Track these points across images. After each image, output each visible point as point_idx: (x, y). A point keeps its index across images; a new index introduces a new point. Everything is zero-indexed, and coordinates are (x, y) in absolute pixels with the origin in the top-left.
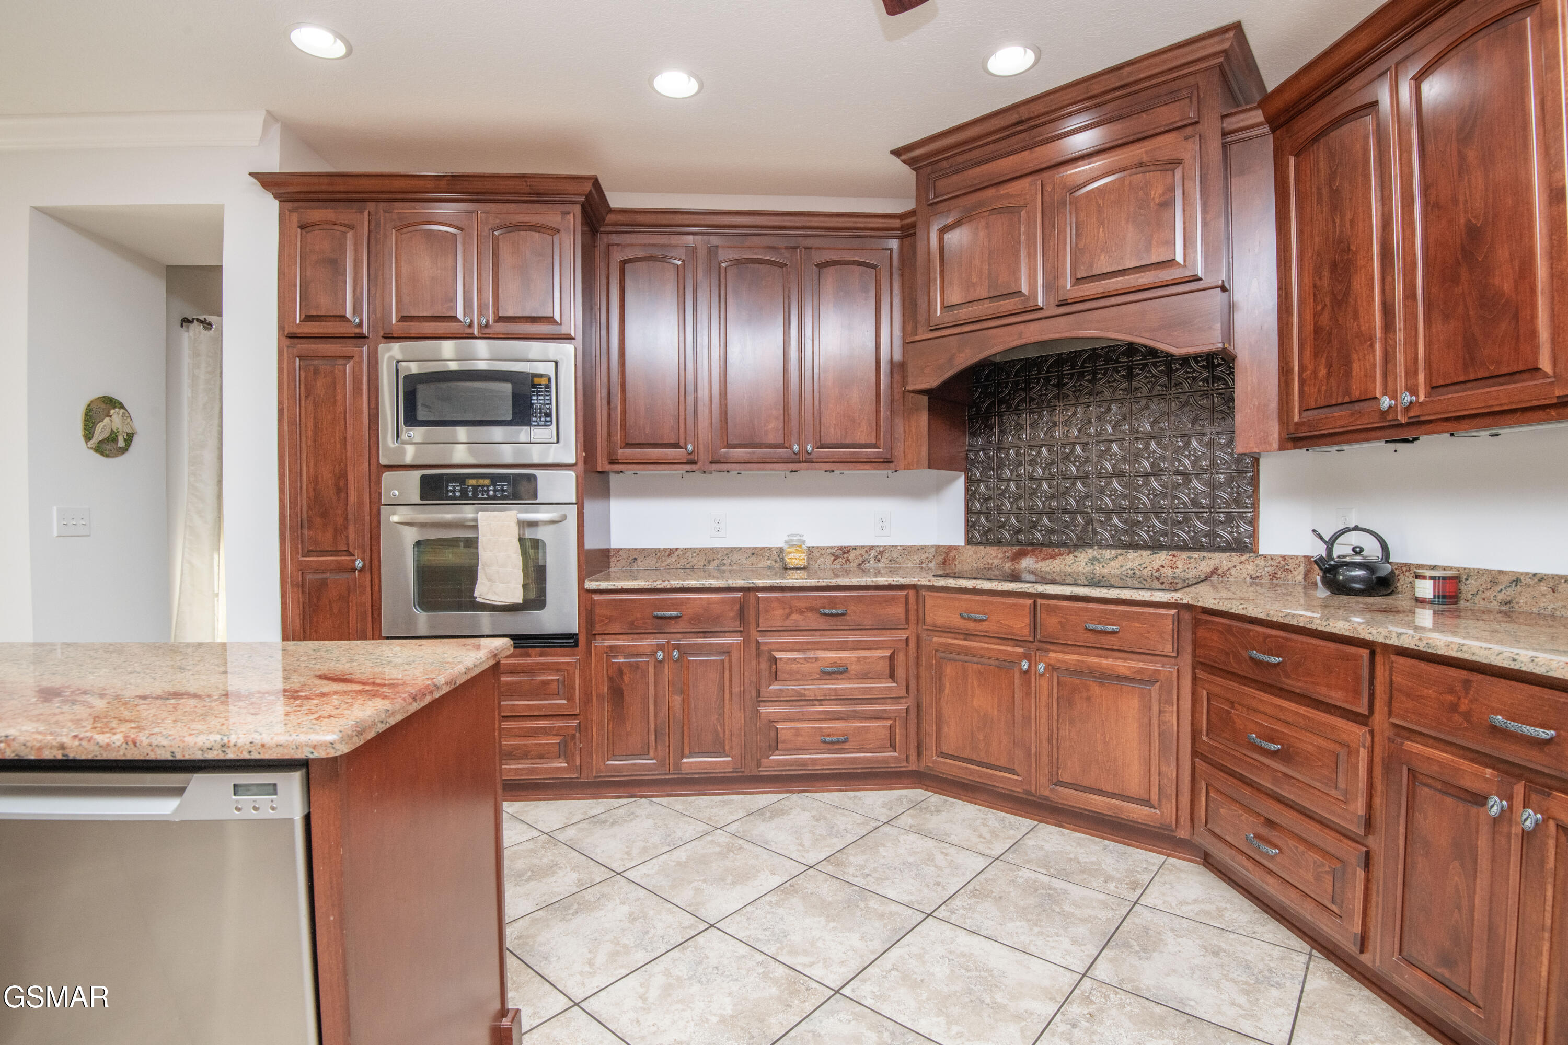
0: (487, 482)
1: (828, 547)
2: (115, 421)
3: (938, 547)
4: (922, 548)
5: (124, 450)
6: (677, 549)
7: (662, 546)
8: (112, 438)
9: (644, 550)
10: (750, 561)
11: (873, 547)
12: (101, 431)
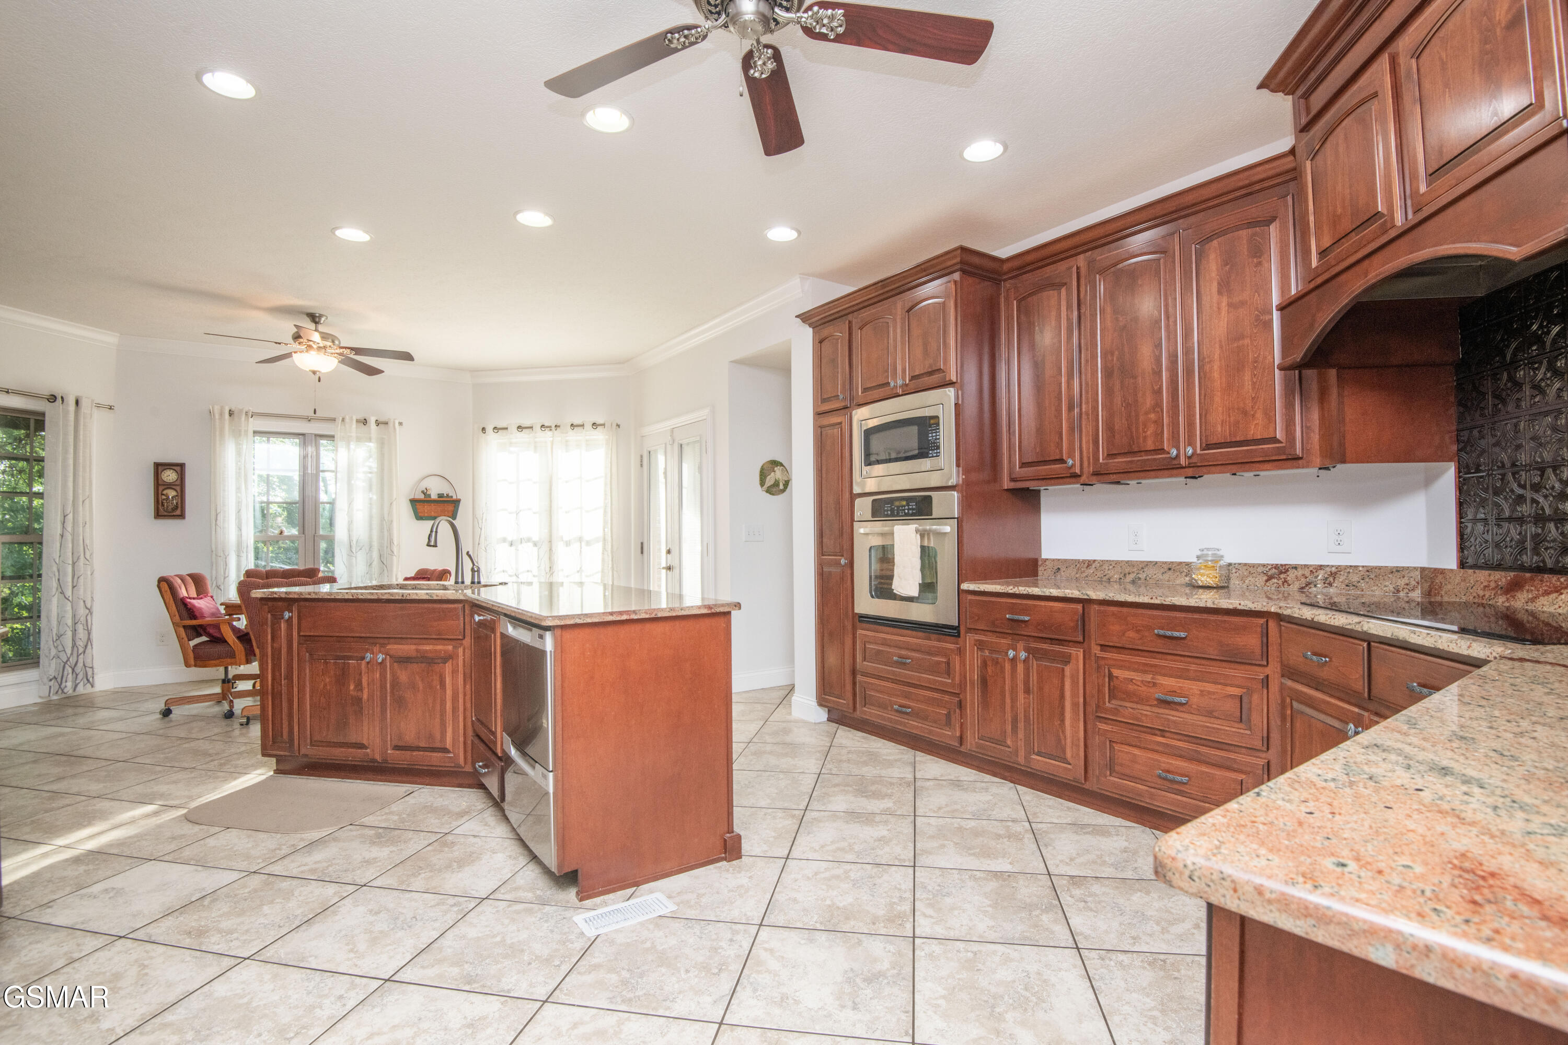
0: (904, 503)
1: (1259, 565)
2: (778, 474)
3: (1423, 570)
4: (1397, 571)
5: (783, 491)
6: (1094, 561)
7: (1081, 557)
8: (776, 484)
9: (1066, 560)
10: (1166, 577)
11: (1321, 567)
12: (769, 481)
